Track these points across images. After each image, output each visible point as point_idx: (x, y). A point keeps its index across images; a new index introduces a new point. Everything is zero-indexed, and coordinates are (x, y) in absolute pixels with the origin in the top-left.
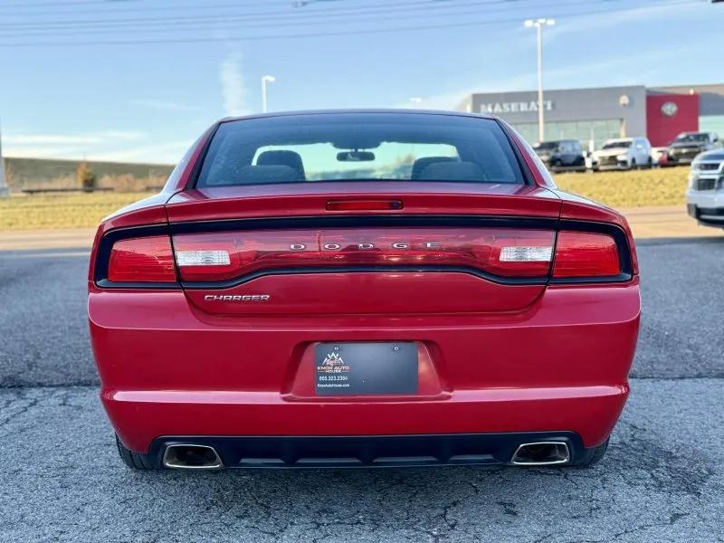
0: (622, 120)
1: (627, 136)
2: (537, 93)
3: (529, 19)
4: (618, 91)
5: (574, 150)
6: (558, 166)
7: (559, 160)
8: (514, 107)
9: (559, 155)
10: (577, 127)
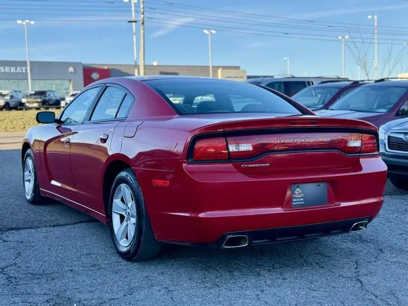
0: (70, 80)
1: (74, 90)
2: (26, 62)
3: (20, 20)
4: (68, 64)
5: (54, 96)
6: (47, 105)
7: (47, 101)
8: (7, 69)
9: (47, 99)
10: (45, 83)
